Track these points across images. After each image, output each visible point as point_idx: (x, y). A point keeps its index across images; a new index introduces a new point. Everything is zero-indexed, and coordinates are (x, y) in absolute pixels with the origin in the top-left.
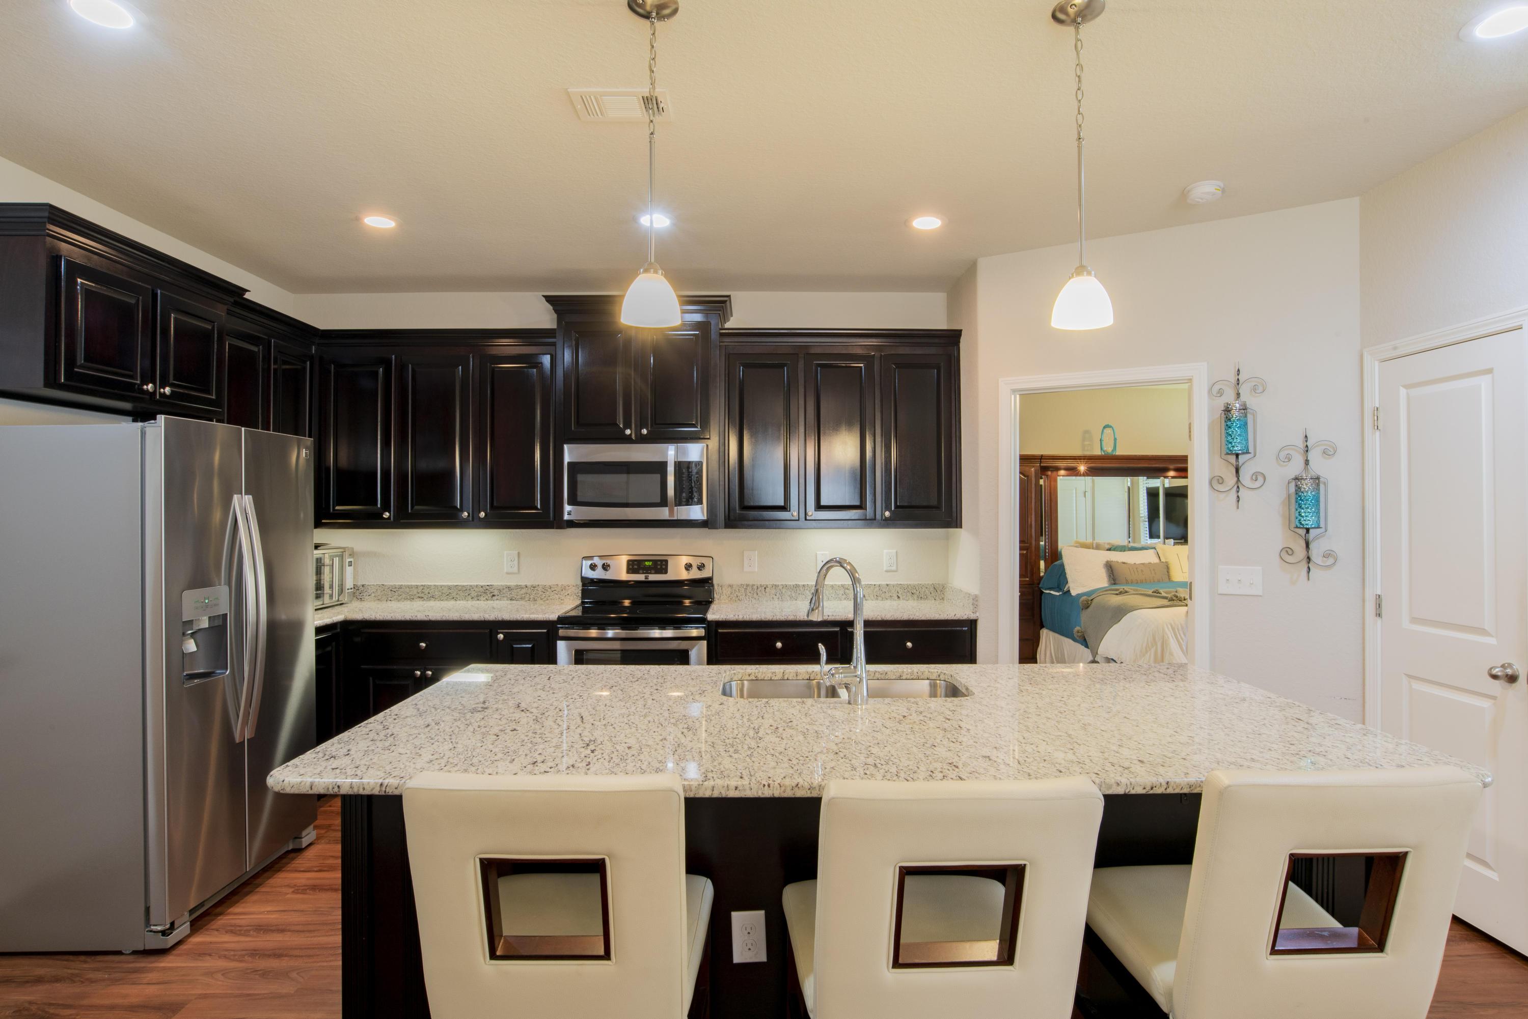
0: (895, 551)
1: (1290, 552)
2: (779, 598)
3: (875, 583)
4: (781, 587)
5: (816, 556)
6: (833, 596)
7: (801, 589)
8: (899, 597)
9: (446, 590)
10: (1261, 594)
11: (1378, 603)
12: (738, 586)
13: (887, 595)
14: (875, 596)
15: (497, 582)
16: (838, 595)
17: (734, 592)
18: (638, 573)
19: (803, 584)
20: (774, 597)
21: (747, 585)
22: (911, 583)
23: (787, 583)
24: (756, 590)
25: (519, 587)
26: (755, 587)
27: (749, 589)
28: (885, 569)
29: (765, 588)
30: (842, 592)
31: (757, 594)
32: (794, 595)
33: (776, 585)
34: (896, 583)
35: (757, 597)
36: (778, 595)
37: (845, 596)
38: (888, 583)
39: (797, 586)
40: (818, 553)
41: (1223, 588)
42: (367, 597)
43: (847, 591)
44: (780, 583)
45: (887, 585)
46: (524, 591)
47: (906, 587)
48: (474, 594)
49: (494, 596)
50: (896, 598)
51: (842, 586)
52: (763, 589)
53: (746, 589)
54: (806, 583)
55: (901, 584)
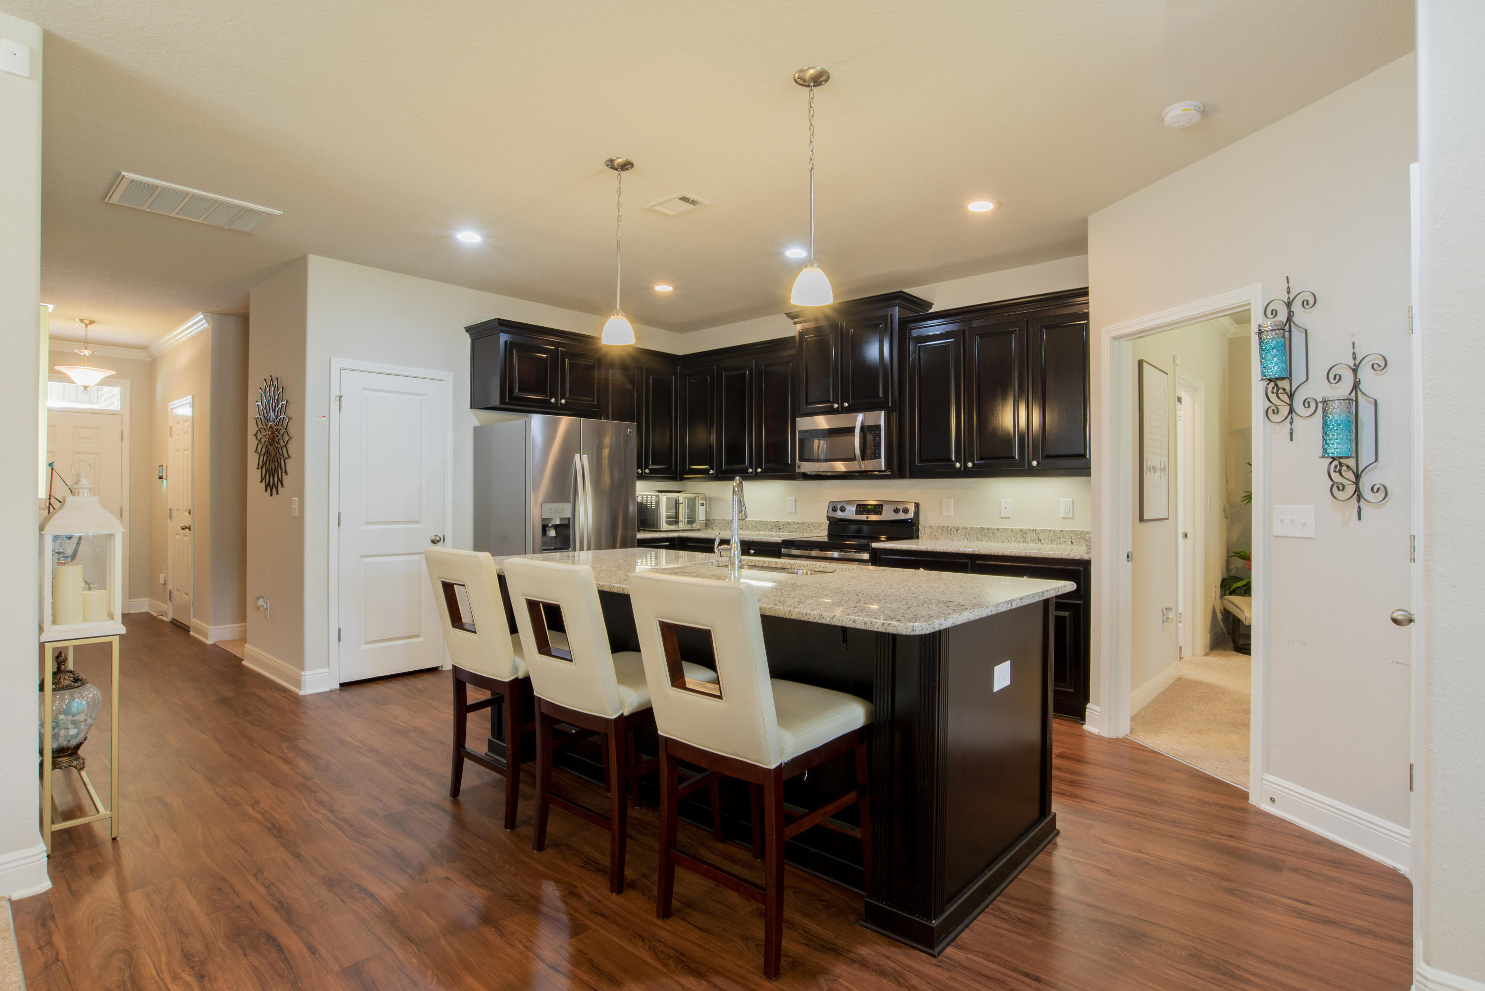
0: (1071, 499)
1: (1341, 487)
2: (968, 539)
3: (1050, 529)
4: (969, 529)
5: (1000, 503)
6: (1013, 538)
7: (986, 532)
8: (1072, 543)
9: (754, 524)
10: (1314, 537)
11: (1412, 545)
12: (936, 527)
13: (1062, 540)
14: (1050, 541)
15: (783, 519)
16: (1017, 538)
17: (933, 532)
18: (862, 514)
19: (987, 527)
20: (964, 537)
21: (943, 527)
22: (1085, 530)
23: (974, 526)
24: (950, 531)
25: (794, 523)
26: (949, 529)
27: (945, 530)
28: (1061, 516)
29: (957, 530)
30: (1020, 536)
31: (951, 534)
32: (980, 537)
33: (965, 528)
34: (1070, 529)
35: (951, 537)
36: (967, 536)
37: (1022, 540)
38: (1062, 529)
39: (982, 529)
40: (1002, 500)
41: (1278, 530)
42: (716, 527)
43: (1024, 535)
44: (969, 526)
45: (1061, 531)
46: (797, 526)
47: (1079, 533)
48: (769, 527)
49: (780, 529)
50: (1070, 543)
51: (1021, 530)
52: (956, 531)
53: (942, 530)
54: (990, 527)
55: (1074, 531)
